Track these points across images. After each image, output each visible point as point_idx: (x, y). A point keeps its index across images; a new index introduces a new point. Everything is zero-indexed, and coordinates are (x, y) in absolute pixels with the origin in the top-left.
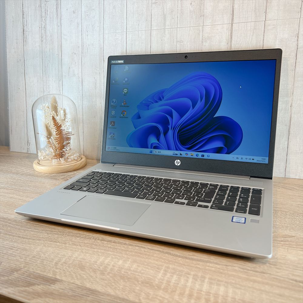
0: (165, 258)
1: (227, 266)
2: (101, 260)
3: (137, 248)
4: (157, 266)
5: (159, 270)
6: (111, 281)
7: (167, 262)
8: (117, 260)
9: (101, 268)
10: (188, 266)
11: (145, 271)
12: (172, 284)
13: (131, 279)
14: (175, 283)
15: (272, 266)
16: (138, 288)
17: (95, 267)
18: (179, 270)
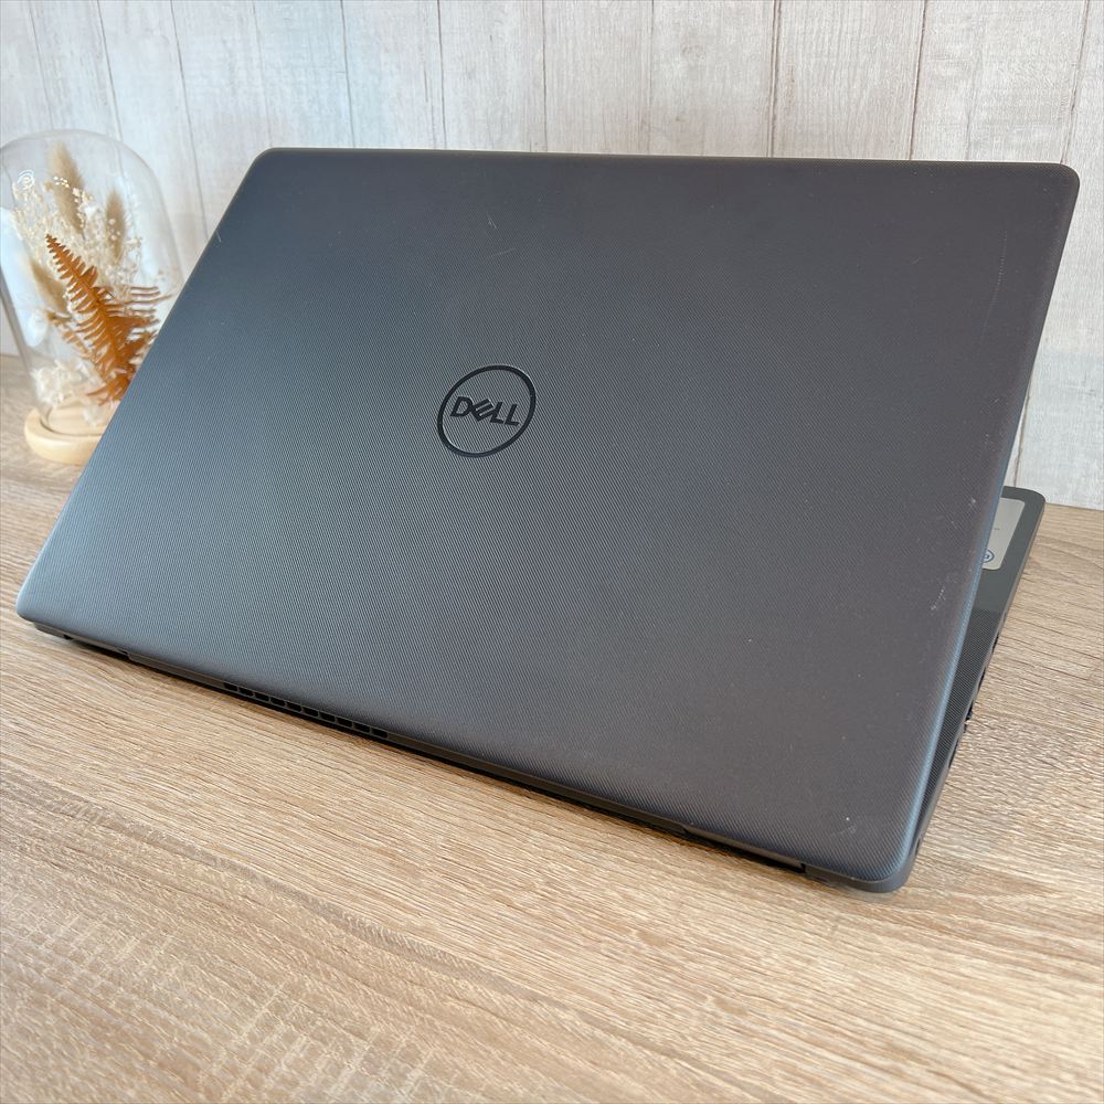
0: (306, 936)
1: (534, 998)
2: (62, 931)
3: (224, 875)
4: (255, 979)
5: (254, 1004)
6: (49, 1046)
7: (306, 956)
8: (121, 935)
9: (45, 971)
10: (377, 988)
11: (201, 1002)
12: (269, 1083)
13: (130, 1041)
14: (284, 1080)
15: (725, 1017)
16: (131, 1093)
17: (26, 965)
18: (333, 1010)
